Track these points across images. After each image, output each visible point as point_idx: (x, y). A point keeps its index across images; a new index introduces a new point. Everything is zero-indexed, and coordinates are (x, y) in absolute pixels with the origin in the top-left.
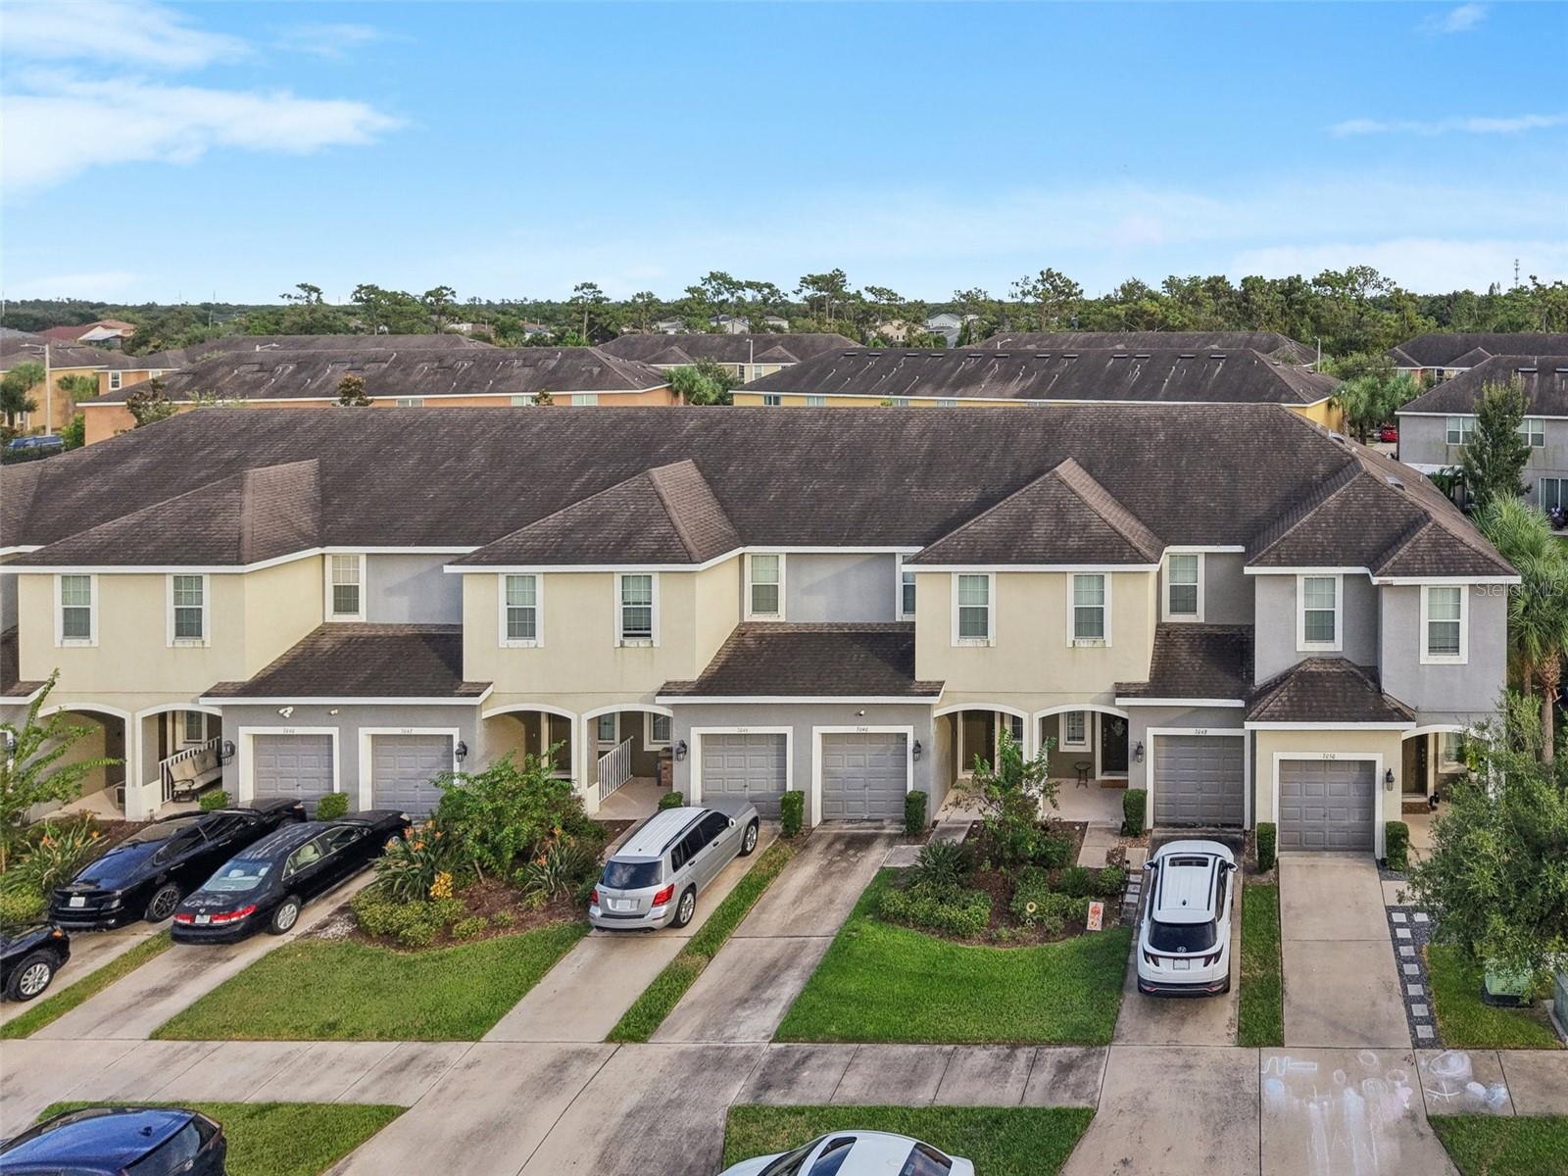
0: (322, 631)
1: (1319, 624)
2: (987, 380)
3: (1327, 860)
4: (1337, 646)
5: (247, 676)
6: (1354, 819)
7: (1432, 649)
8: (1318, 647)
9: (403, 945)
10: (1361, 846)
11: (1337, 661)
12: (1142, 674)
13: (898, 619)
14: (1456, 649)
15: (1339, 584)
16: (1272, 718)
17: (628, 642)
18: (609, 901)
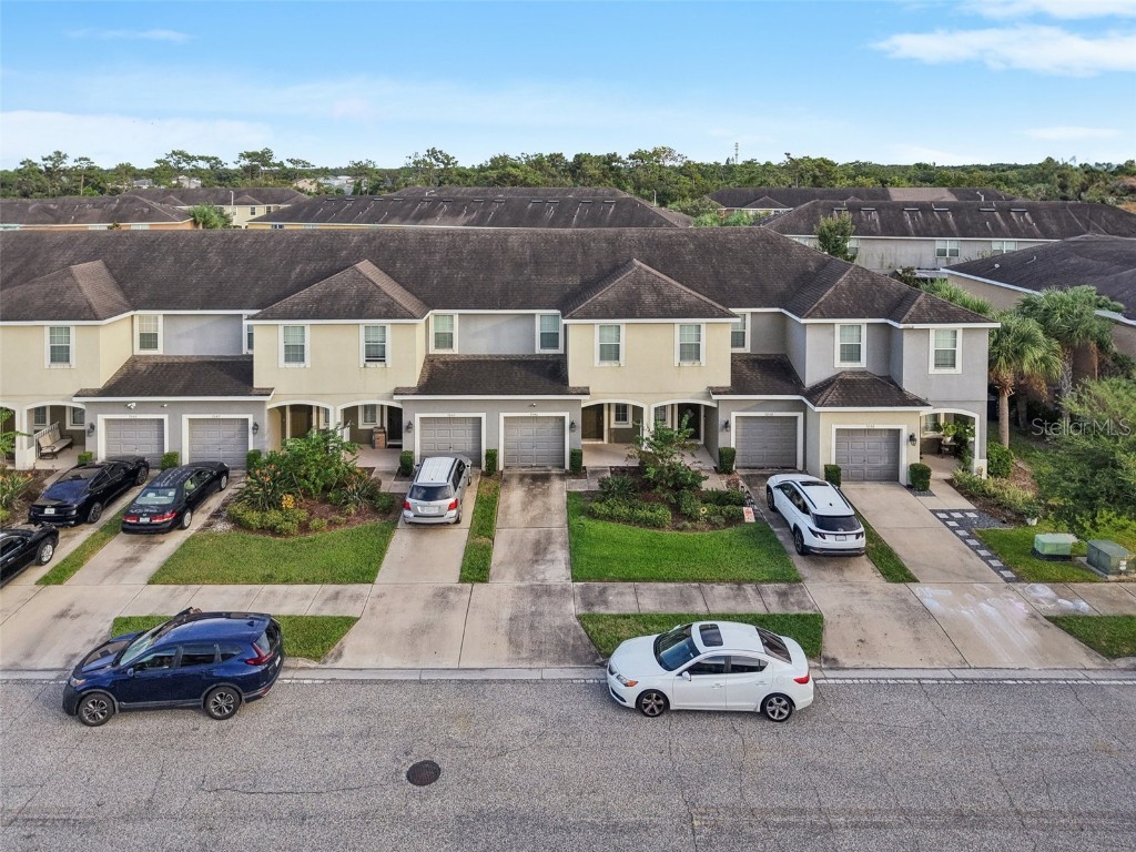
0: (134, 360)
1: (851, 353)
2: (441, 215)
3: (868, 486)
4: (863, 364)
5: (100, 385)
6: (884, 462)
7: (937, 365)
8: (849, 365)
9: (280, 534)
10: (892, 477)
11: (863, 373)
12: (726, 382)
13: (537, 352)
14: (954, 365)
15: (864, 330)
16: (832, 405)
17: (368, 364)
18: (419, 508)
